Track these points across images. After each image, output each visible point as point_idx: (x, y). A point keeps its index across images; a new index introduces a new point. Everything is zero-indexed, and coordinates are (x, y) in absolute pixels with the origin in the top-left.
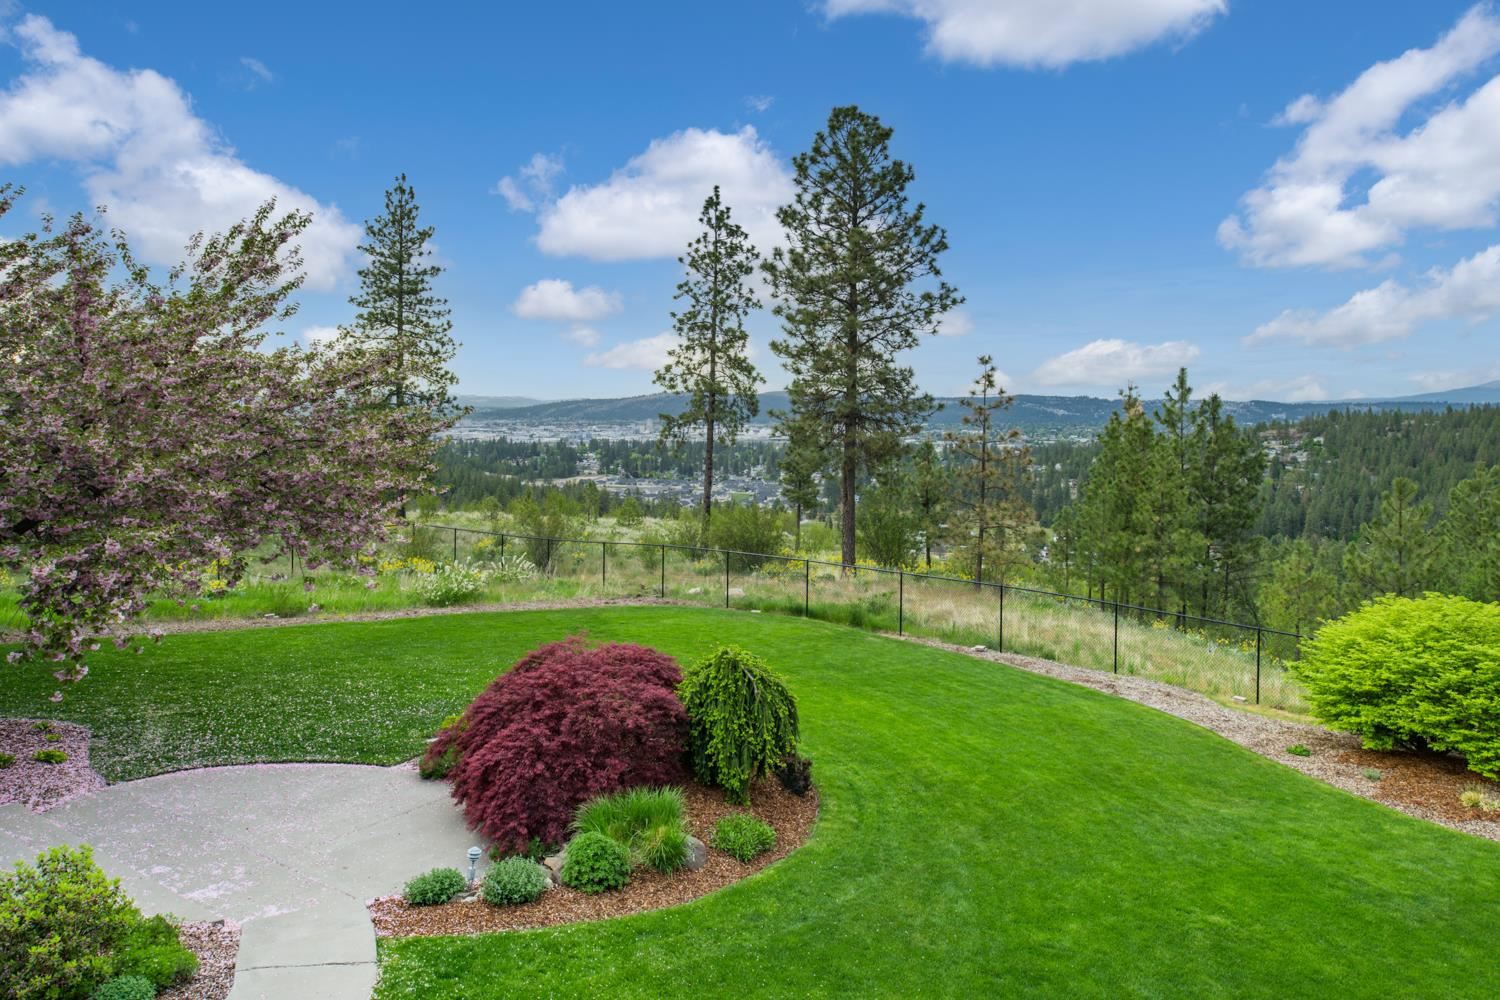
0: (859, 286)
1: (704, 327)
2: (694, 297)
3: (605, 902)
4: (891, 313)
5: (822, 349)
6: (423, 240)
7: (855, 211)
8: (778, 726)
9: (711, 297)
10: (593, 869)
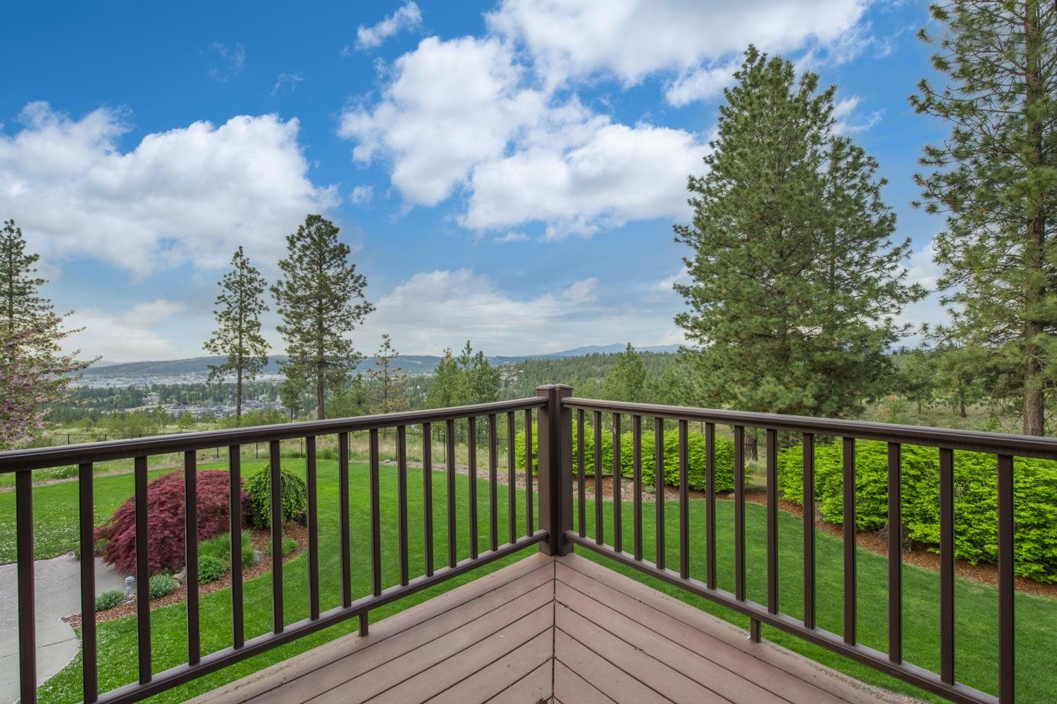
0: (324, 301)
1: (235, 319)
2: (228, 303)
3: (212, 586)
4: (340, 314)
5: (305, 331)
6: (30, 262)
7: (321, 266)
8: (297, 496)
9: (238, 304)
10: (204, 572)
